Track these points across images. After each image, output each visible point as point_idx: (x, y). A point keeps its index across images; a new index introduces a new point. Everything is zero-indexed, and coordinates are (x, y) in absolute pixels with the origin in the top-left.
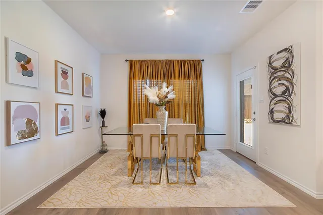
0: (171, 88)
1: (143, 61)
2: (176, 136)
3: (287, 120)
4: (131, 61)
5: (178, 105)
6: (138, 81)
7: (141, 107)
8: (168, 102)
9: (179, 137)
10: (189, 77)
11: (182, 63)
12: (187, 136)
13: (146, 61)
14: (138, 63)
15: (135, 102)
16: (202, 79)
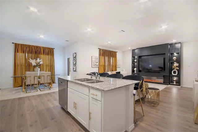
0: (41, 60)
1: (23, 44)
2: (44, 76)
3: (75, 71)
4: (16, 44)
5: (43, 66)
6: (20, 54)
7: (22, 66)
8: (40, 65)
9: (45, 76)
10: (48, 54)
11: (44, 49)
12: (48, 76)
13: (25, 45)
14: (20, 46)
15: (19, 64)
16: (54, 56)
